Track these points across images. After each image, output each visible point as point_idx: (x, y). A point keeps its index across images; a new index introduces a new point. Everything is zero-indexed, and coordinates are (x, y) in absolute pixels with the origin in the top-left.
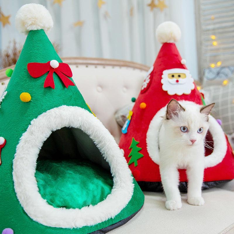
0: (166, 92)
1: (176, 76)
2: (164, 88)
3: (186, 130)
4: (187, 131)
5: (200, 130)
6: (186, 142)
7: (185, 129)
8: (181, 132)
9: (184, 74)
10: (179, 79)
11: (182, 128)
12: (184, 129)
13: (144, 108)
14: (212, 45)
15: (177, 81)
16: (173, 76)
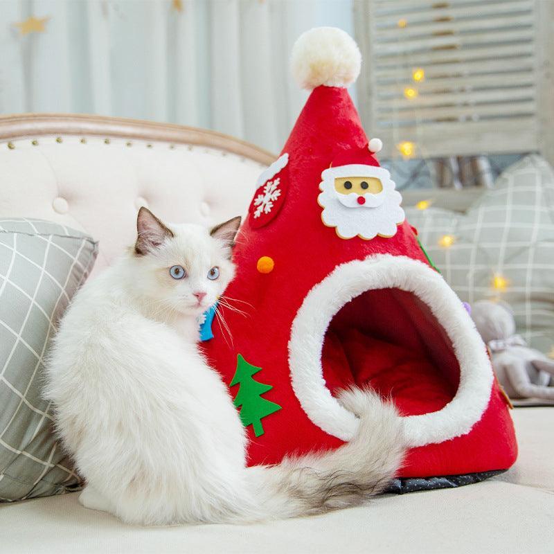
0: (333, 230)
1: (356, 184)
2: (328, 219)
3: (180, 275)
4: (185, 276)
5: (212, 273)
6: (184, 299)
7: (179, 273)
8: (171, 279)
9: (378, 180)
10: (366, 195)
11: (173, 271)
12: (177, 272)
13: (266, 272)
14: (402, 96)
15: (361, 200)
16: (348, 185)
